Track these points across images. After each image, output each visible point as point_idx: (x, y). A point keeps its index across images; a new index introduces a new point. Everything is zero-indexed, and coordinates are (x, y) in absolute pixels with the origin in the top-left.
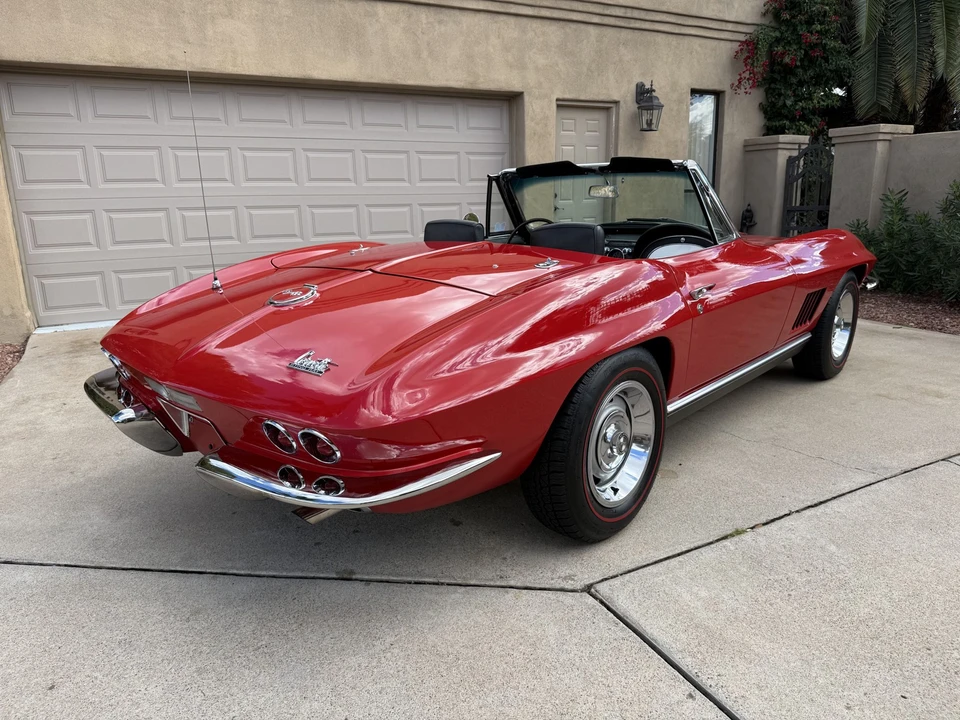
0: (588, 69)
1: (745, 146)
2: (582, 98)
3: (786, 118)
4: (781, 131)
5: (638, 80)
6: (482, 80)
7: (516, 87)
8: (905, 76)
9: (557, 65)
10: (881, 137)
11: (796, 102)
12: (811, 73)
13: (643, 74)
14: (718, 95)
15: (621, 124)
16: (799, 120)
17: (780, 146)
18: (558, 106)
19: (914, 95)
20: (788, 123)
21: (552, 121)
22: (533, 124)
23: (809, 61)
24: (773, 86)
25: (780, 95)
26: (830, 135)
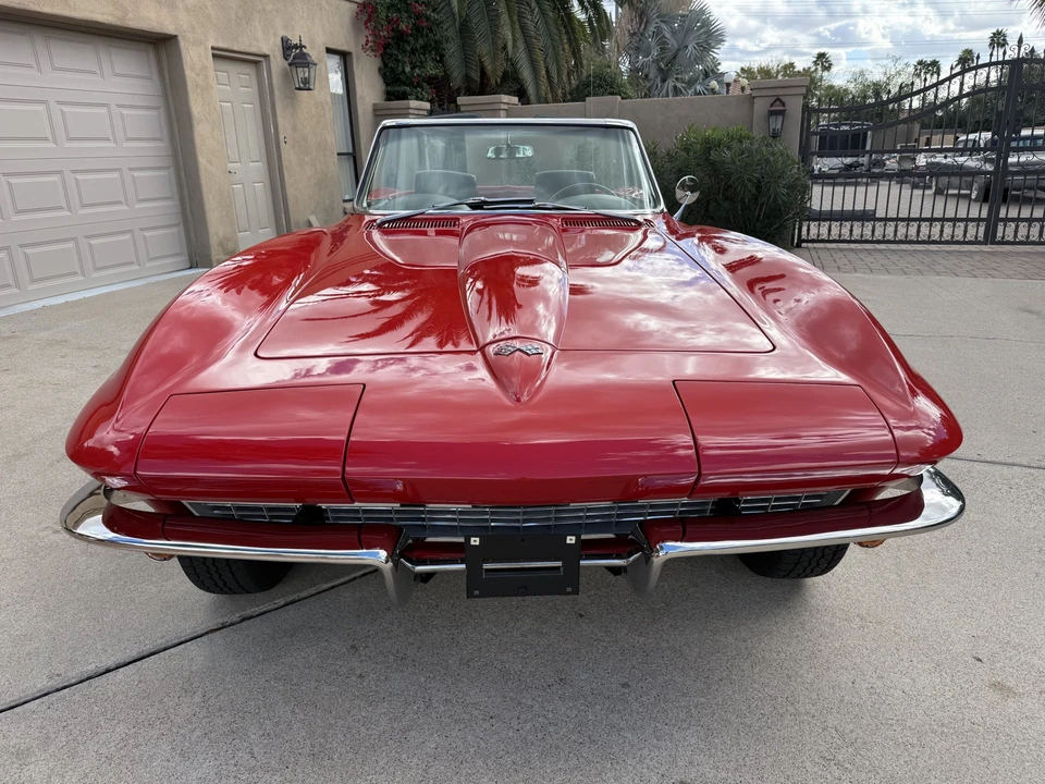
0: (236, 15)
1: (374, 110)
2: (236, 48)
3: (404, 84)
4: (404, 97)
5: (282, 33)
6: (131, 15)
7: (170, 29)
8: (485, 52)
9: (206, 7)
10: (503, 106)
11: (413, 68)
12: (421, 42)
13: (285, 27)
14: (344, 56)
15: (275, 81)
16: (416, 88)
17: (411, 111)
18: (214, 56)
19: (495, 70)
20: (408, 89)
21: (212, 74)
22: (193, 75)
23: (417, 29)
24: (388, 51)
25: (398, 61)
26: (459, 103)
